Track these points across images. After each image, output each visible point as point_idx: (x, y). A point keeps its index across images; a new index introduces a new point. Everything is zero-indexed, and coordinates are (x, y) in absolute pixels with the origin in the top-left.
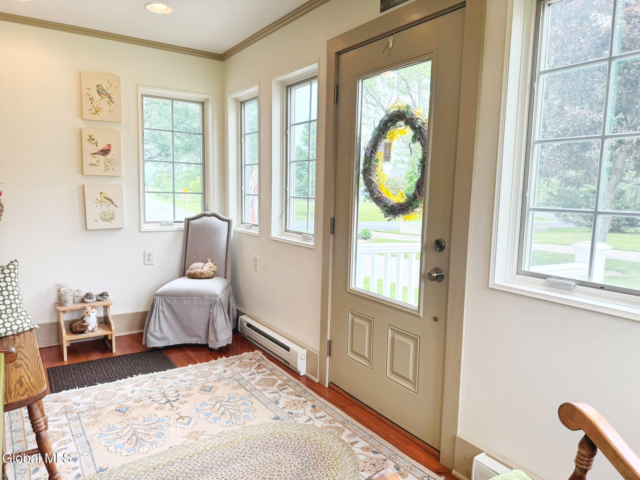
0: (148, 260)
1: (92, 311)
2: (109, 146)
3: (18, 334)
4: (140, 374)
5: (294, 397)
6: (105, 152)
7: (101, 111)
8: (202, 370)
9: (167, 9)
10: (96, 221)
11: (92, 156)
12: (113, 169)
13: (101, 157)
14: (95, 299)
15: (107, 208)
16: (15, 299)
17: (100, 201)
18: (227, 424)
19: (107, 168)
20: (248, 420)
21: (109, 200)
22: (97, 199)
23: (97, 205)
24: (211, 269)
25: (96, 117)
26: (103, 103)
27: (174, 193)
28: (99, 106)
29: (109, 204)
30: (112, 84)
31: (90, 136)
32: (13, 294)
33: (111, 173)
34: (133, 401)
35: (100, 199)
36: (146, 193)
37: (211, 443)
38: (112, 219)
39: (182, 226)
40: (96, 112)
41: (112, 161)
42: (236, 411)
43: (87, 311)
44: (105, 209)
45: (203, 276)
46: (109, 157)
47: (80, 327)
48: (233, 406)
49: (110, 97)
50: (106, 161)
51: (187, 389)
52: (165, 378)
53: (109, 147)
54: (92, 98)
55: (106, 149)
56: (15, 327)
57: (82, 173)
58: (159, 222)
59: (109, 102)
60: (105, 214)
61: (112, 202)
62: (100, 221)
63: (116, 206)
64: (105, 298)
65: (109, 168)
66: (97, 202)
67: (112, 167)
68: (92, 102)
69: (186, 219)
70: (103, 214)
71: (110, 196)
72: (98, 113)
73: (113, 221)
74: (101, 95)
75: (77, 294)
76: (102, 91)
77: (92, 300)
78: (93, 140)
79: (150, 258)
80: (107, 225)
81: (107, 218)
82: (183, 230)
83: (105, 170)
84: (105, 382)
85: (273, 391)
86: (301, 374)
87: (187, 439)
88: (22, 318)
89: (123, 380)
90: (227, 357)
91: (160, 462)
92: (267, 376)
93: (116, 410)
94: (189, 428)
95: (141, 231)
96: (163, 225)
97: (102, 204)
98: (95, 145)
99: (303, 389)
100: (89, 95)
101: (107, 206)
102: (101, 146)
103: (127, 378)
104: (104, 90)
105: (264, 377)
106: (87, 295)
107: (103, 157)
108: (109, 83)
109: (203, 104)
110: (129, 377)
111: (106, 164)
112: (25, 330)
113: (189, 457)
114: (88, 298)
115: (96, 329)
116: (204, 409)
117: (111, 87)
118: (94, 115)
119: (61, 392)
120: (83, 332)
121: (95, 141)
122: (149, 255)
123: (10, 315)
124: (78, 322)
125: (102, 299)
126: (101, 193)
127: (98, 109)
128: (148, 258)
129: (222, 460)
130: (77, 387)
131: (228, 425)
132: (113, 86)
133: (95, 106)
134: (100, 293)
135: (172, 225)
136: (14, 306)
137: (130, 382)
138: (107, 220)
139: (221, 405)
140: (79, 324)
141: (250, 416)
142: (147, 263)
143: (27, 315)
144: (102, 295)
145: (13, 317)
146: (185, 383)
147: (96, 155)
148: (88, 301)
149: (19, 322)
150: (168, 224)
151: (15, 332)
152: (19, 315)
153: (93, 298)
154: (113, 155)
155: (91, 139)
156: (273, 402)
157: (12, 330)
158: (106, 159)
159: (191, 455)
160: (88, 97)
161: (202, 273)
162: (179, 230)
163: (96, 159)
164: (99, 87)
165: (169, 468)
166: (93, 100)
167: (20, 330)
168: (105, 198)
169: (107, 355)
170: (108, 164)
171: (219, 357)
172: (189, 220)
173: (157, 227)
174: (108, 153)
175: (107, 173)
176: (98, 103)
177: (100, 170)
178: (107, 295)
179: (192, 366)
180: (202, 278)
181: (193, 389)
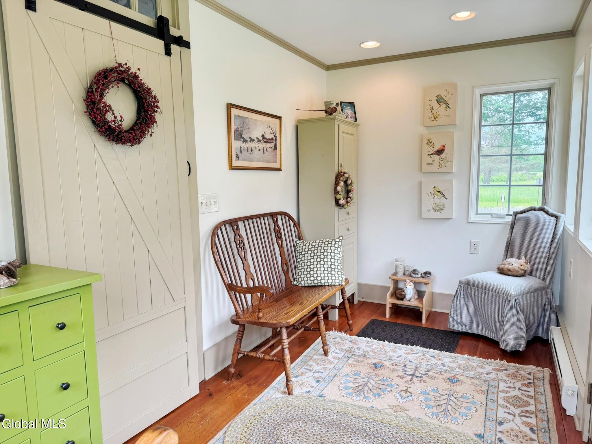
0: (474, 250)
1: (410, 284)
2: (444, 146)
3: (332, 286)
4: (419, 346)
5: (527, 430)
6: (440, 152)
7: (439, 117)
8: (470, 363)
9: (470, 14)
10: (429, 211)
11: (429, 157)
12: (446, 166)
13: (436, 157)
14: (419, 275)
15: (438, 200)
16: (334, 262)
17: (433, 195)
18: (431, 415)
19: (440, 166)
20: (453, 422)
21: (440, 193)
22: (431, 193)
23: (430, 197)
24: (522, 267)
25: (435, 123)
26: (441, 110)
27: (510, 186)
28: (438, 113)
29: (440, 197)
30: (449, 92)
31: (429, 140)
32: (334, 259)
33: (444, 169)
34: (391, 363)
35: (433, 193)
36: (480, 187)
37: (399, 421)
38: (442, 209)
39: (510, 219)
40: (435, 119)
41: (445, 160)
42: (453, 409)
43: (406, 283)
44: (436, 200)
45: (510, 273)
46: (443, 156)
47: (399, 295)
48: (456, 404)
49: (447, 104)
50: (440, 160)
51: (438, 373)
52: (433, 357)
53: (444, 148)
54: (433, 107)
55: (440, 149)
56: (330, 281)
57: (421, 171)
58: (491, 214)
59: (446, 108)
60: (436, 205)
61: (443, 195)
62: (432, 211)
63: (446, 199)
64: (427, 276)
65: (442, 166)
66: (430, 195)
67: (445, 164)
68: (432, 111)
69: (514, 212)
70: (435, 205)
71: (441, 190)
72: (436, 119)
73: (443, 211)
74: (440, 103)
75: (407, 268)
76: (441, 100)
77: (416, 276)
78: (431, 143)
79: (476, 247)
80: (438, 215)
81: (438, 209)
82: (510, 223)
83: (439, 168)
84: (391, 342)
85: (512, 412)
86: (568, 413)
87: (389, 408)
88: (337, 276)
89: (405, 346)
90: (508, 362)
91: (353, 412)
92: (525, 396)
93: (374, 364)
94: (401, 401)
95: (469, 222)
96: (494, 217)
97: (435, 196)
98: (432, 147)
99: (549, 427)
100: (430, 106)
101: (438, 198)
102: (437, 147)
103: (408, 345)
104: (442, 98)
105: (520, 396)
106: (414, 270)
107: (438, 157)
108: (447, 92)
109: (549, 89)
110: (410, 345)
111: (440, 162)
112: (336, 284)
113: (372, 420)
114: (413, 274)
115: (412, 300)
116: (431, 394)
117: (448, 95)
118: (433, 122)
119: (361, 337)
120: (402, 299)
121: (432, 144)
122: (475, 245)
123: (330, 272)
124: (399, 291)
125: (425, 276)
126: (434, 187)
127: (437, 116)
128: (474, 247)
129: (390, 437)
130: (371, 338)
131: (431, 417)
132: (450, 94)
133: (435, 113)
134: (424, 271)
135: (503, 217)
136: (333, 267)
137: (406, 349)
138: (437, 211)
139: (447, 399)
140: (399, 292)
141: (459, 420)
142: (472, 252)
143: (341, 275)
144: (426, 273)
145: (331, 274)
146: (443, 368)
147: (433, 155)
148: (414, 275)
149: (333, 278)
150: (499, 216)
151: (330, 284)
152: (336, 273)
153: (417, 274)
154: (447, 154)
155: (429, 142)
156: (498, 421)
157: (328, 282)
158: (440, 158)
159: (375, 420)
160: (429, 107)
161: (509, 270)
162: (506, 224)
163: (432, 159)
164: (439, 97)
165: (353, 419)
166: (433, 109)
167: (333, 284)
168: (437, 191)
169: (417, 324)
170: (441, 162)
171: (499, 359)
172: (517, 213)
173: (488, 219)
174: (442, 153)
175: (440, 170)
176: (436, 111)
177: (435, 168)
178: (430, 274)
179: (468, 356)
180: (509, 275)
181: (443, 375)
